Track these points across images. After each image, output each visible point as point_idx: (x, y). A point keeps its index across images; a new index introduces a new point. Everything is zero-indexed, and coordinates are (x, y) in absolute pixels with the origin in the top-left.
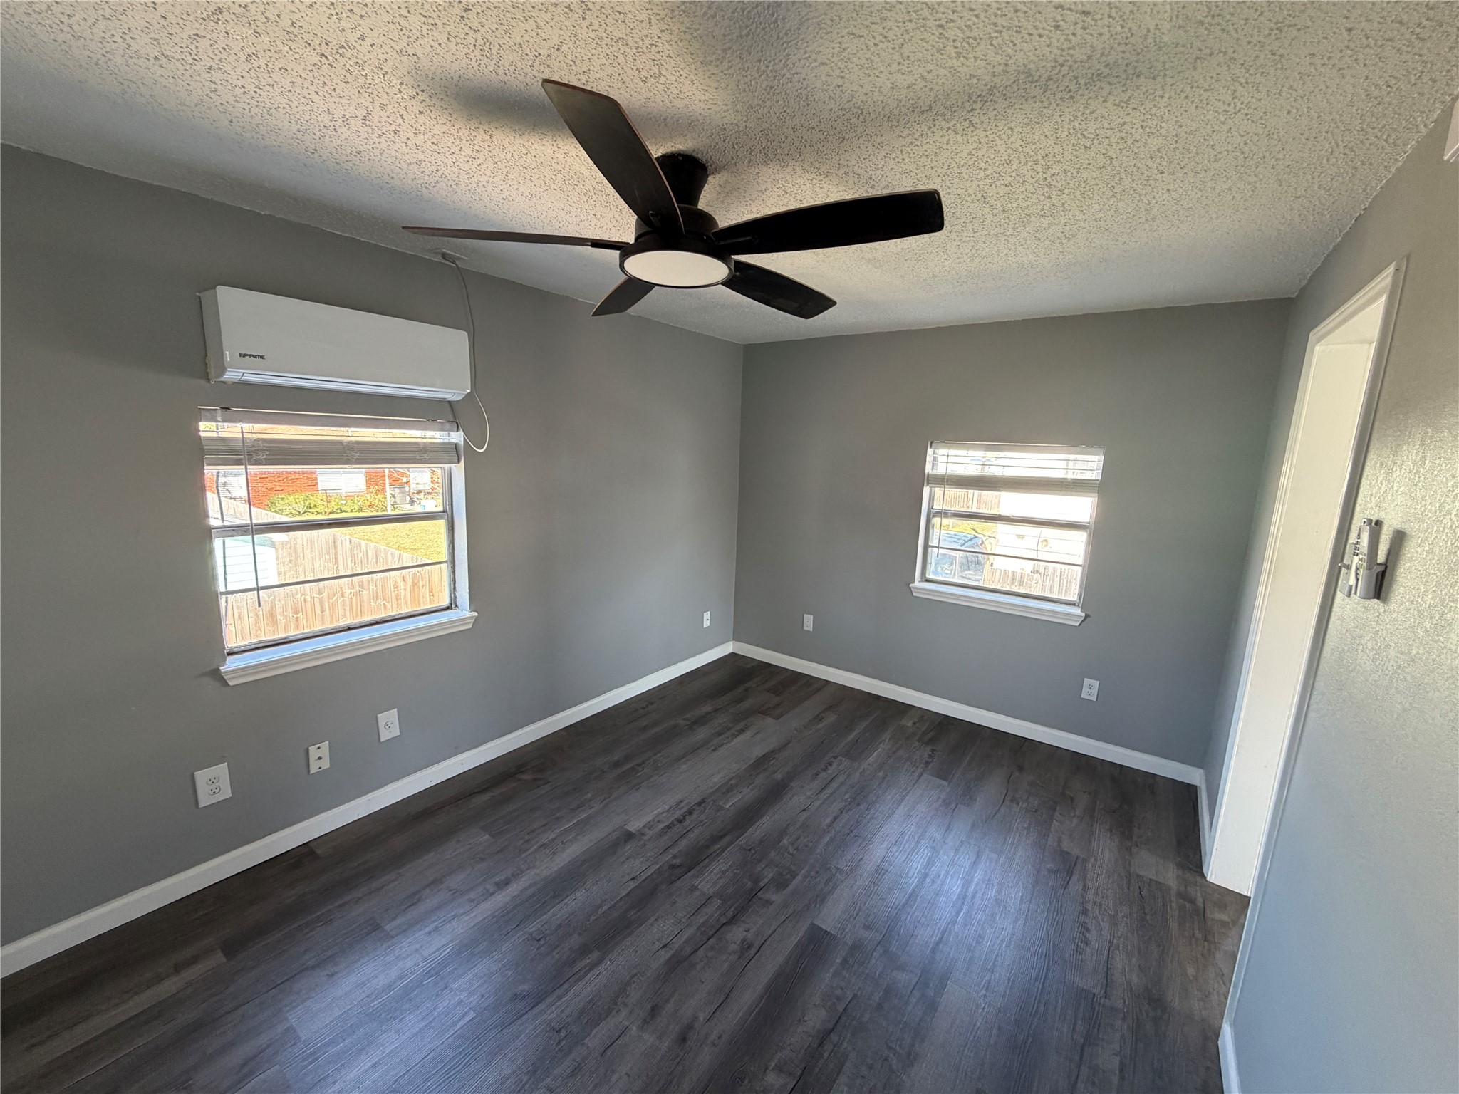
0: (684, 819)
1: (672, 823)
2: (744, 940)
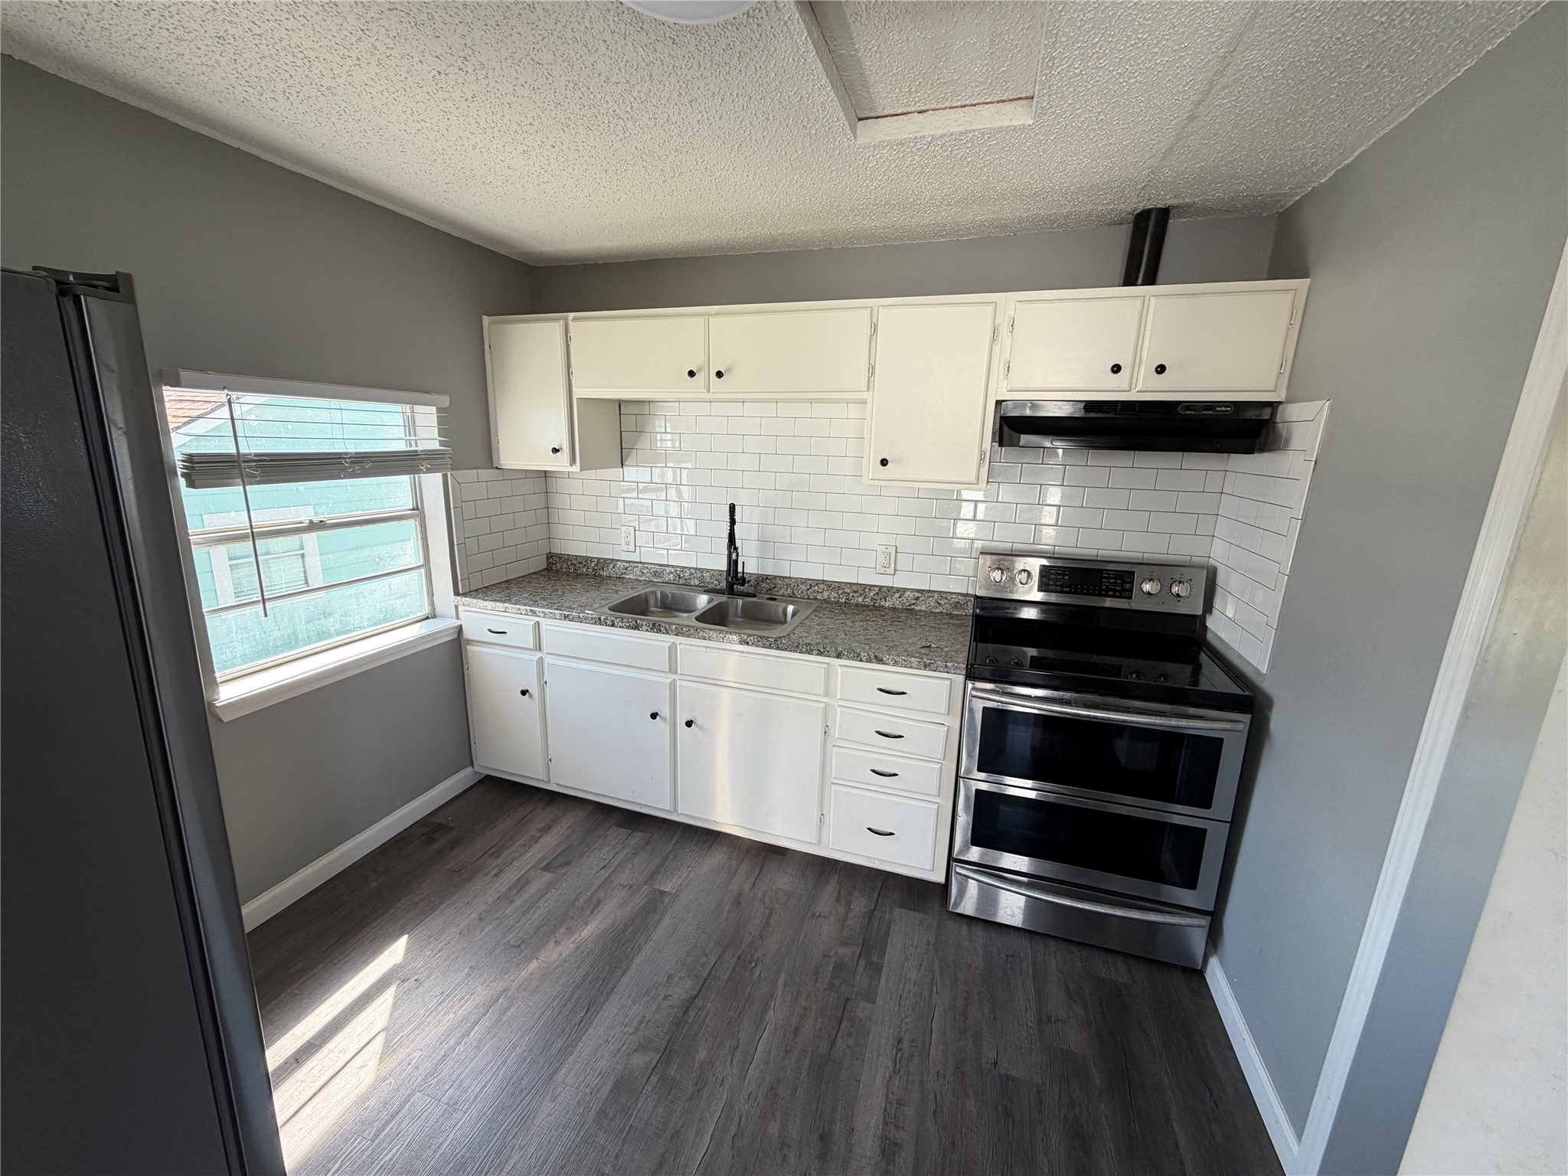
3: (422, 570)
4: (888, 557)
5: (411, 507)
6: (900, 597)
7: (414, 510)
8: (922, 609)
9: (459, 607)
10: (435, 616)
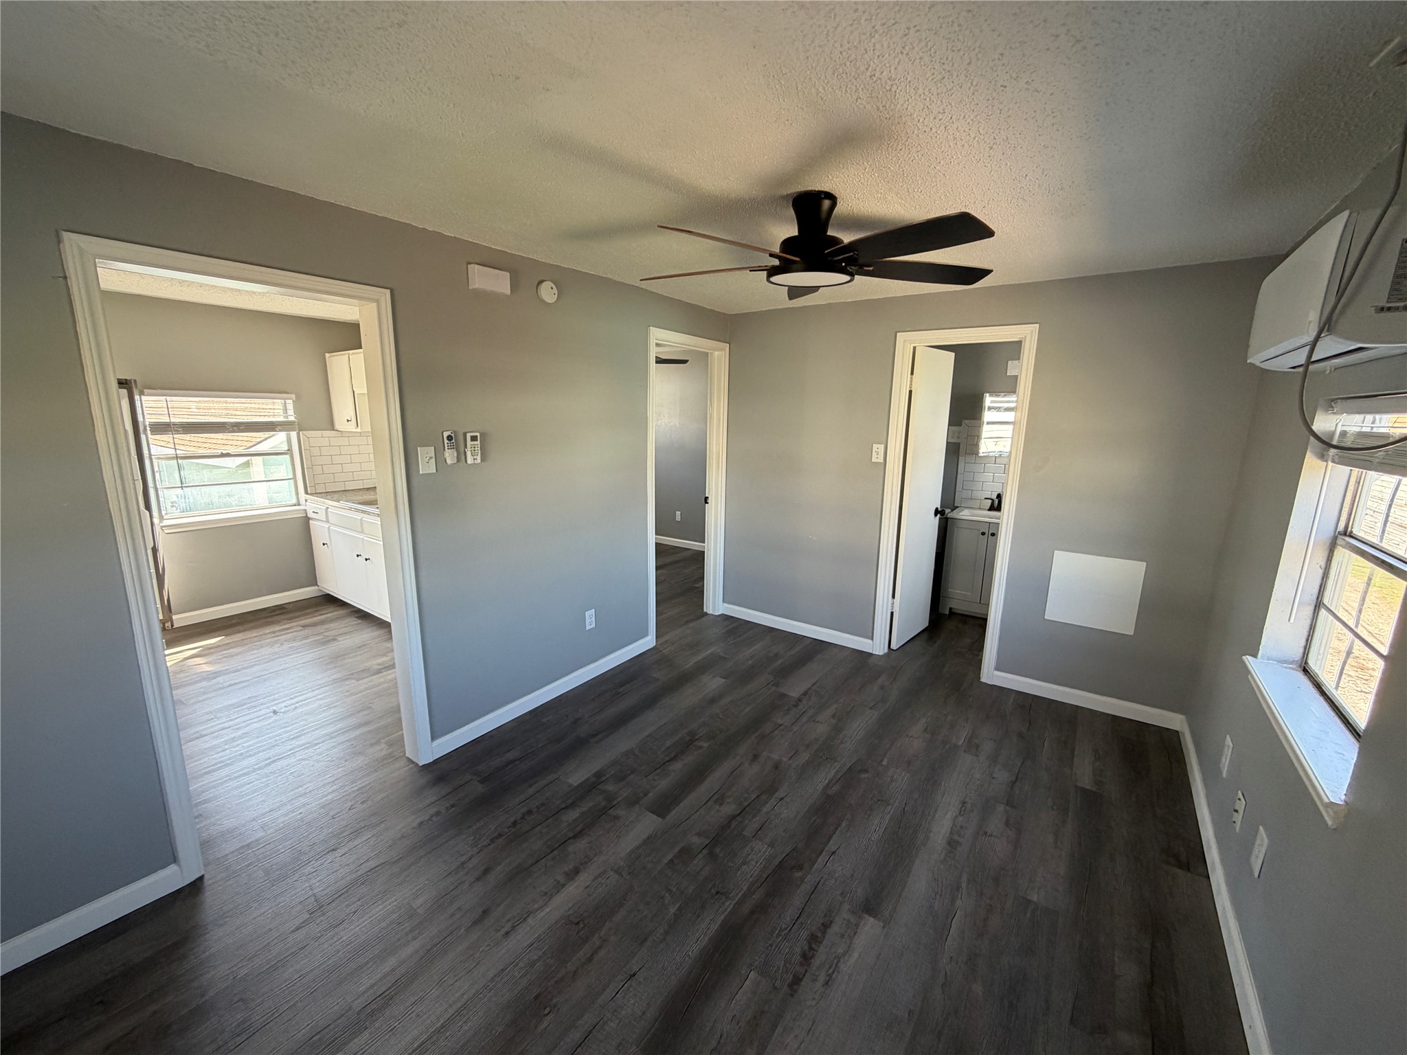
0: (810, 943)
1: (824, 933)
2: (721, 804)
3: (292, 481)
7: (288, 450)
9: (306, 500)
10: (299, 505)
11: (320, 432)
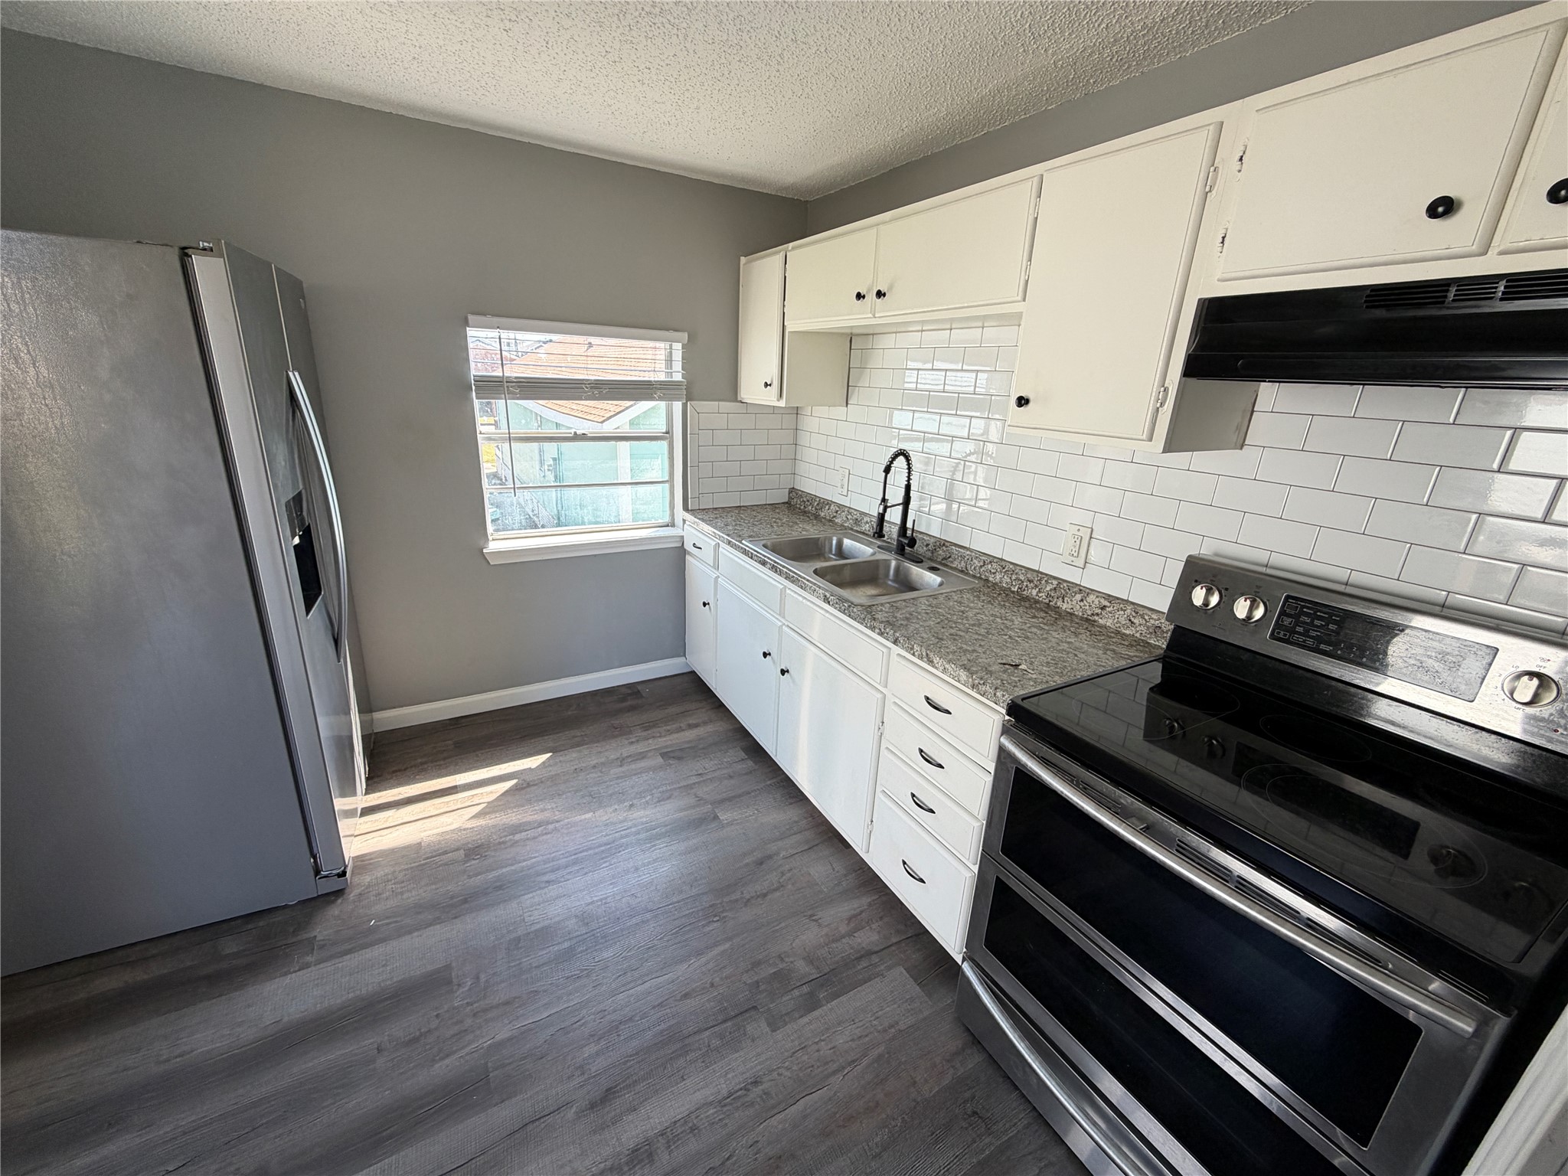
3: (667, 485)
4: (1078, 542)
5: (664, 431)
6: (1082, 600)
7: (667, 433)
8: (1108, 624)
9: (684, 521)
10: (673, 525)
11: (717, 403)
